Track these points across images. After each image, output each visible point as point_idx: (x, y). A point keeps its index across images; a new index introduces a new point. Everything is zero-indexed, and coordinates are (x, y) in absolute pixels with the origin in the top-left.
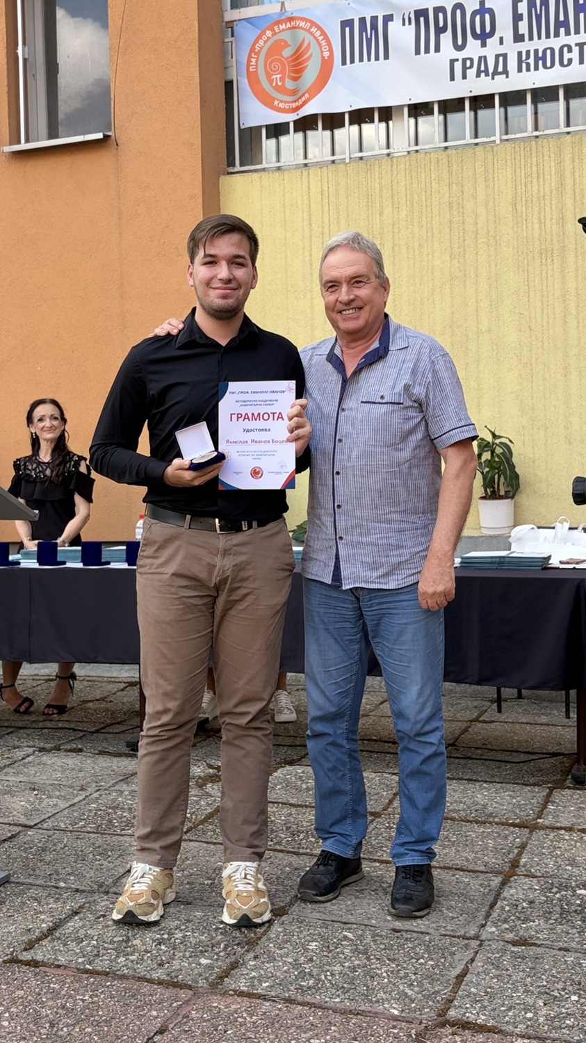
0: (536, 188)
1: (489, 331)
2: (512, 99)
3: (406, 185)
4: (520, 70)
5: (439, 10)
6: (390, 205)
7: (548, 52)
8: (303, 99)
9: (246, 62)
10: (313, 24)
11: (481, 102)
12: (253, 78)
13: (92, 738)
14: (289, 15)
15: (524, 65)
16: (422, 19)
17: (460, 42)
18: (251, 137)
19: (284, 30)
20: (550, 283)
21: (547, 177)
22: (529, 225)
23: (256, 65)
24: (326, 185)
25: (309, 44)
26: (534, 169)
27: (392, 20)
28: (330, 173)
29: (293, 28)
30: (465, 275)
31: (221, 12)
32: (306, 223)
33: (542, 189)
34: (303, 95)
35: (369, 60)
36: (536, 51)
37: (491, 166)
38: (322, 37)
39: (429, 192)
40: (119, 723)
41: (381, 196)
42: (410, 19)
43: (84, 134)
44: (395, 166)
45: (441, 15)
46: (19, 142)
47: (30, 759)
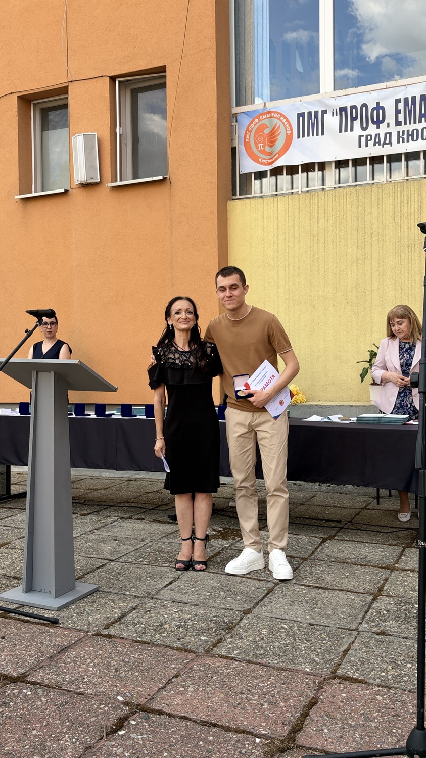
0: (407, 209)
1: (378, 290)
2: (394, 158)
3: (332, 206)
4: (398, 142)
5: (353, 107)
6: (323, 218)
7: (415, 131)
8: (275, 157)
9: (243, 136)
10: (282, 115)
11: (376, 160)
12: (247, 146)
13: (151, 512)
14: (268, 110)
15: (401, 139)
16: (343, 113)
17: (365, 126)
18: (246, 178)
19: (265, 118)
20: (413, 263)
21: (413, 203)
22: (402, 230)
23: (249, 138)
24: (287, 206)
25: (279, 126)
26: (405, 198)
27: (327, 113)
28: (290, 199)
29: (271, 117)
30: (365, 258)
31: (230, 108)
32: (276, 227)
33: (409, 210)
34: (275, 155)
35: (313, 135)
36: (408, 131)
37: (381, 196)
38: (287, 123)
39: (345, 210)
40: (165, 505)
41: (318, 213)
42: (336, 112)
43: (152, 177)
44: (326, 196)
45: (354, 110)
46: (116, 181)
47: (115, 523)
